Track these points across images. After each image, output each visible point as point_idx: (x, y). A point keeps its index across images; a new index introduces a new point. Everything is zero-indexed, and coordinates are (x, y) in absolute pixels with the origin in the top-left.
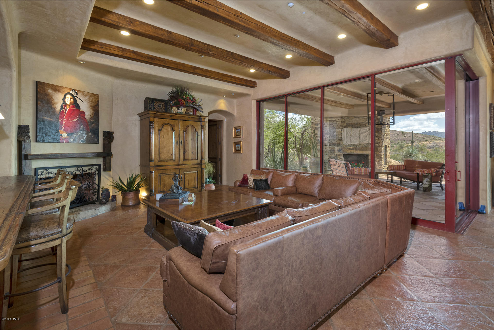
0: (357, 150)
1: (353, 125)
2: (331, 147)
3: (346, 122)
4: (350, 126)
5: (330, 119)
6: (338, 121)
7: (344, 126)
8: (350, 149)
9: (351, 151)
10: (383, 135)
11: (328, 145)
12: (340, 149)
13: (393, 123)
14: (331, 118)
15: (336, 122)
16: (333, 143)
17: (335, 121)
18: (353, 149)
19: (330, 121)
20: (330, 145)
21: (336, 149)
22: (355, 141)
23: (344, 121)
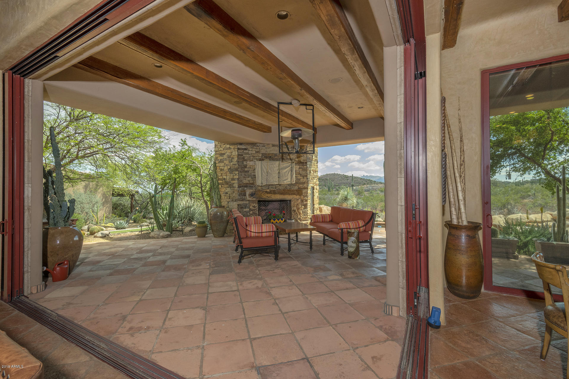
0: (277, 194)
1: (270, 157)
2: (240, 189)
3: (262, 152)
4: (267, 158)
5: (239, 147)
6: (251, 149)
7: (259, 158)
8: (267, 192)
9: (269, 195)
10: (308, 172)
11: (237, 186)
12: (252, 194)
13: (312, 152)
14: (241, 144)
15: (247, 151)
16: (245, 184)
17: (246, 149)
18: (270, 192)
19: (239, 149)
20: (239, 187)
21: (248, 192)
22: (274, 180)
23: (258, 150)
